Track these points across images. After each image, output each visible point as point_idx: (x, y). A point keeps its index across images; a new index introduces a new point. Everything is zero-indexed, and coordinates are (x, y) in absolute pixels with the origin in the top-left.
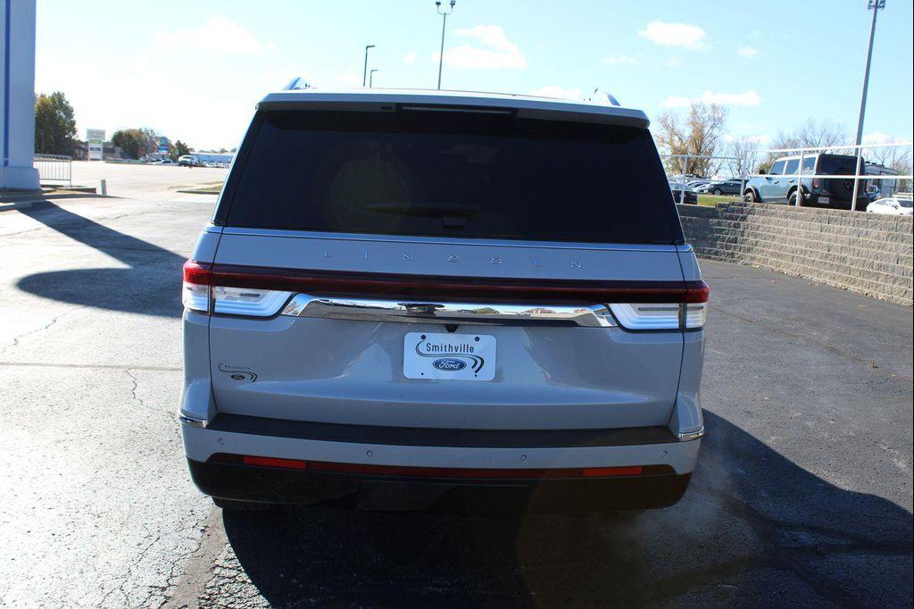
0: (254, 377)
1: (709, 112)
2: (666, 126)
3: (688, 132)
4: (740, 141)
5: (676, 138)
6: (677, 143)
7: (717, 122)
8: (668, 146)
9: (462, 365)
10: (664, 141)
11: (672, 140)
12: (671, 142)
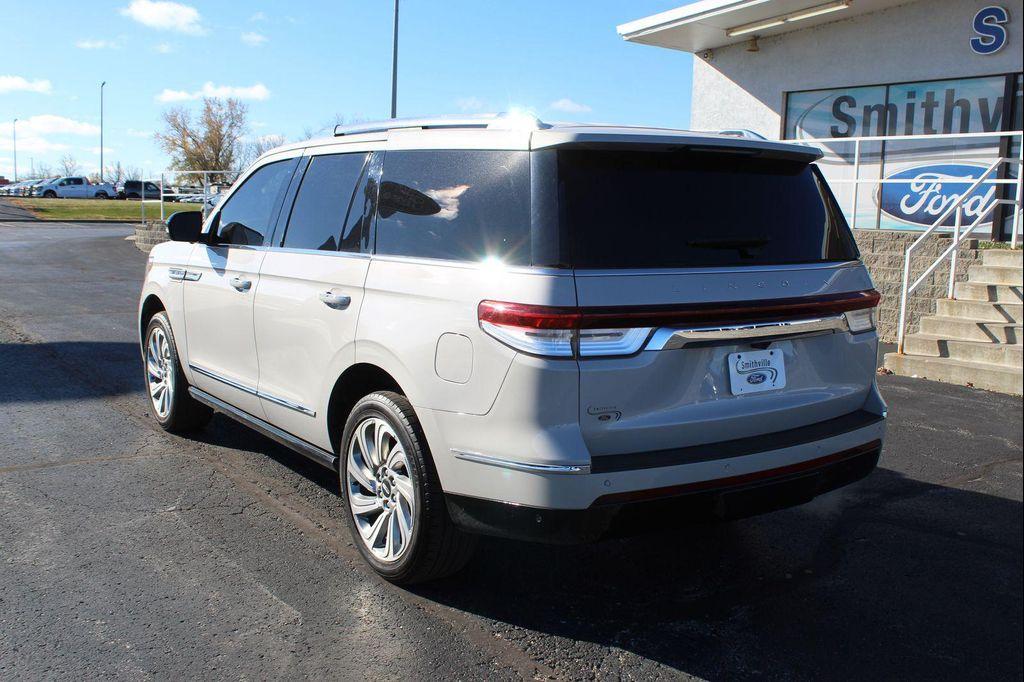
0: (619, 415)
1: (226, 110)
2: (176, 126)
3: (202, 132)
4: (262, 142)
5: (190, 140)
6: (192, 146)
7: (236, 119)
8: (181, 150)
9: (764, 378)
10: (175, 144)
11: (185, 143)
12: (184, 145)
